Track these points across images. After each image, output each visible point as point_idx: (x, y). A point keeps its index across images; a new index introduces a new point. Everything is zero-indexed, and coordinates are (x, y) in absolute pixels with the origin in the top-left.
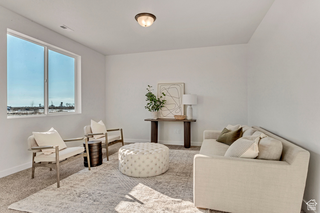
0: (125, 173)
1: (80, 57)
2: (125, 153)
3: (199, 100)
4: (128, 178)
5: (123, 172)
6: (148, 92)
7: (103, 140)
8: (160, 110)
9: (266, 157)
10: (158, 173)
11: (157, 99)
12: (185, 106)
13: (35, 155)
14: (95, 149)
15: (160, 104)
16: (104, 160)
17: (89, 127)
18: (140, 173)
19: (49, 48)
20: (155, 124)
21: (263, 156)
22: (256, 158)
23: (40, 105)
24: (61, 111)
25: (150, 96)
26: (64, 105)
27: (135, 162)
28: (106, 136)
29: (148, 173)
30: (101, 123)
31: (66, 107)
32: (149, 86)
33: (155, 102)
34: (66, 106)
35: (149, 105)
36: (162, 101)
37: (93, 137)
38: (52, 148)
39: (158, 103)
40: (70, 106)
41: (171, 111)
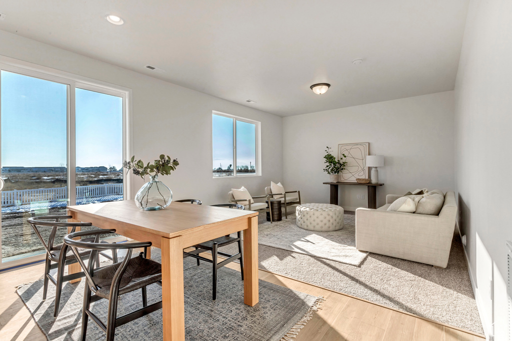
0: (302, 227)
1: (260, 123)
2: (302, 209)
3: (386, 162)
4: (305, 230)
5: (300, 226)
6: (326, 154)
7: (282, 200)
8: (340, 173)
9: (422, 212)
10: (331, 229)
11: (337, 161)
12: (370, 169)
14: (276, 206)
15: (340, 167)
16: (283, 218)
17: (269, 187)
18: (314, 227)
19: (236, 119)
20: (335, 188)
21: (419, 211)
22: (414, 213)
25: (330, 158)
27: (310, 217)
28: (285, 197)
29: (322, 227)
30: (279, 184)
32: (327, 147)
33: (334, 164)
35: (328, 168)
36: (342, 164)
37: (273, 197)
38: (246, 200)
39: (338, 165)
41: (353, 174)
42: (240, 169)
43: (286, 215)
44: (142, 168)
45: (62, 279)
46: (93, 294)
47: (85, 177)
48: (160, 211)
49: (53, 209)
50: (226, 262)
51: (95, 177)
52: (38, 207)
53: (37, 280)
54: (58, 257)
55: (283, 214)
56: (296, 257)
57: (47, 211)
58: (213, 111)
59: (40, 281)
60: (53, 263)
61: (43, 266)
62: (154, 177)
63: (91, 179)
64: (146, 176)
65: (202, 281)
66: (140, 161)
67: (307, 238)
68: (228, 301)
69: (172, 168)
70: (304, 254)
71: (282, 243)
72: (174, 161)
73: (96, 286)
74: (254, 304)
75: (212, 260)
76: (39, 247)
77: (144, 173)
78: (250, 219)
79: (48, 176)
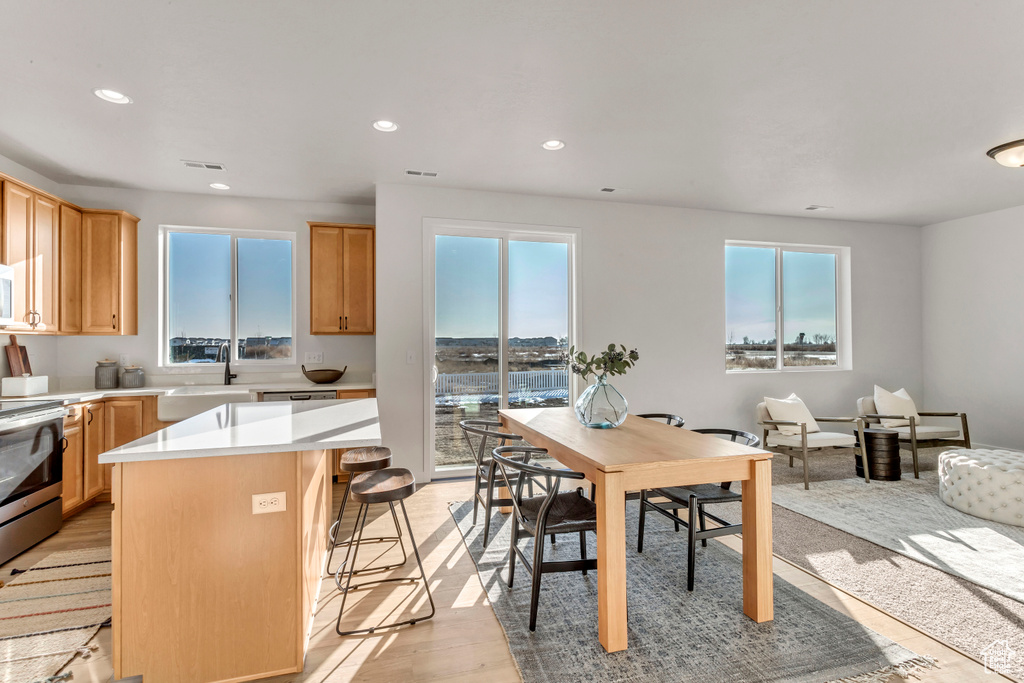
0: (954, 504)
1: (849, 249)
2: (953, 461)
5: (949, 501)
7: (904, 433)
13: (766, 433)
14: (882, 446)
16: (906, 476)
17: (869, 399)
18: (992, 510)
19: (783, 249)
23: (745, 339)
24: (800, 357)
26: (809, 339)
27: (980, 484)
28: (912, 426)
30: (901, 394)
31: (815, 346)
34: (814, 343)
37: (879, 422)
38: (795, 424)
40: (826, 343)
42: (829, 342)
43: (917, 469)
44: (585, 362)
45: (492, 503)
46: (521, 527)
47: (524, 355)
48: (609, 431)
49: (485, 404)
50: (716, 532)
51: (538, 356)
52: (468, 400)
53: (467, 500)
54: (487, 474)
55: (906, 466)
56: (903, 567)
57: (476, 409)
58: (727, 241)
59: (470, 501)
60: (483, 481)
61: (472, 484)
62: (601, 378)
63: (533, 359)
64: (589, 376)
65: (677, 556)
66: (581, 354)
67: (958, 533)
68: (715, 600)
69: (627, 364)
70: (928, 565)
71: (875, 531)
72: (632, 352)
73: (523, 517)
74: (761, 619)
75: (688, 522)
76: (469, 458)
77: (588, 370)
78: (752, 464)
79: (479, 353)
